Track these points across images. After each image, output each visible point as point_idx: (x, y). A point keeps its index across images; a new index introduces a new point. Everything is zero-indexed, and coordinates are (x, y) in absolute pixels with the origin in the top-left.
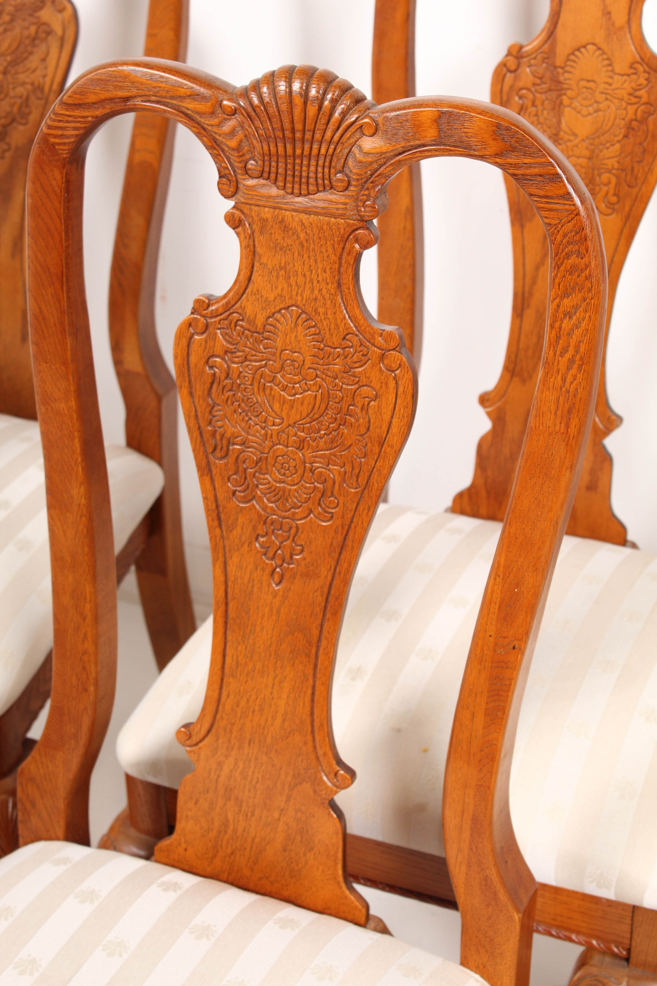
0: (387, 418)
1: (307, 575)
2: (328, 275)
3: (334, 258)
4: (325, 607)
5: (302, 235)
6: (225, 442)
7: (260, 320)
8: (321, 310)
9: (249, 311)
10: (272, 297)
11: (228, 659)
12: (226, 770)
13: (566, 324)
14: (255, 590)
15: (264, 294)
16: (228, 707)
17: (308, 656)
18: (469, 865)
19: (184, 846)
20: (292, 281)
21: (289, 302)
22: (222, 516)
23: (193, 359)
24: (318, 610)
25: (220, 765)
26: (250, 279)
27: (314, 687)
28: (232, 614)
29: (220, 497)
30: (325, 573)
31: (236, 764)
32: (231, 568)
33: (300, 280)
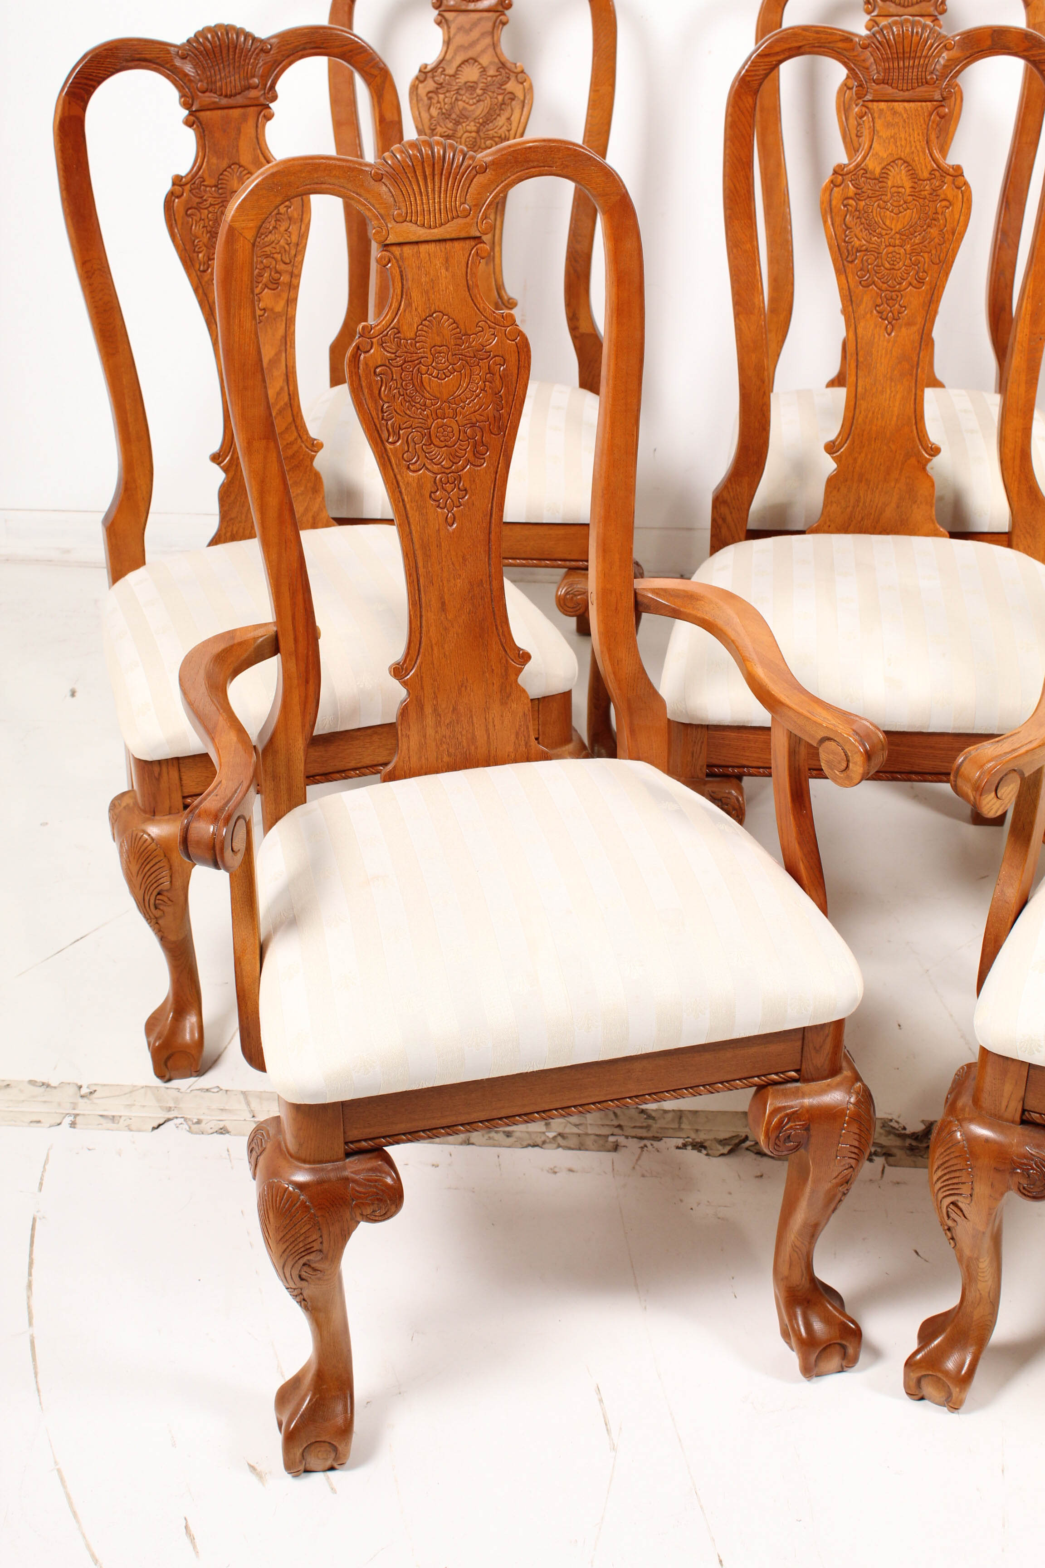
0: (957, 217)
1: (909, 324)
2: (921, 137)
3: (924, 126)
4: (921, 342)
5: (905, 116)
6: (854, 251)
7: (878, 171)
8: (916, 159)
9: (871, 167)
10: (885, 156)
11: (859, 389)
12: (859, 461)
14: (876, 340)
15: (881, 154)
16: (860, 420)
17: (911, 375)
18: (1019, 482)
19: (828, 523)
20: (898, 144)
21: (896, 157)
22: (853, 298)
23: (834, 203)
24: (917, 344)
25: (855, 460)
26: (871, 147)
27: (915, 394)
28: (861, 359)
29: (852, 286)
30: (919, 320)
31: (866, 455)
32: (860, 331)
33: (903, 143)
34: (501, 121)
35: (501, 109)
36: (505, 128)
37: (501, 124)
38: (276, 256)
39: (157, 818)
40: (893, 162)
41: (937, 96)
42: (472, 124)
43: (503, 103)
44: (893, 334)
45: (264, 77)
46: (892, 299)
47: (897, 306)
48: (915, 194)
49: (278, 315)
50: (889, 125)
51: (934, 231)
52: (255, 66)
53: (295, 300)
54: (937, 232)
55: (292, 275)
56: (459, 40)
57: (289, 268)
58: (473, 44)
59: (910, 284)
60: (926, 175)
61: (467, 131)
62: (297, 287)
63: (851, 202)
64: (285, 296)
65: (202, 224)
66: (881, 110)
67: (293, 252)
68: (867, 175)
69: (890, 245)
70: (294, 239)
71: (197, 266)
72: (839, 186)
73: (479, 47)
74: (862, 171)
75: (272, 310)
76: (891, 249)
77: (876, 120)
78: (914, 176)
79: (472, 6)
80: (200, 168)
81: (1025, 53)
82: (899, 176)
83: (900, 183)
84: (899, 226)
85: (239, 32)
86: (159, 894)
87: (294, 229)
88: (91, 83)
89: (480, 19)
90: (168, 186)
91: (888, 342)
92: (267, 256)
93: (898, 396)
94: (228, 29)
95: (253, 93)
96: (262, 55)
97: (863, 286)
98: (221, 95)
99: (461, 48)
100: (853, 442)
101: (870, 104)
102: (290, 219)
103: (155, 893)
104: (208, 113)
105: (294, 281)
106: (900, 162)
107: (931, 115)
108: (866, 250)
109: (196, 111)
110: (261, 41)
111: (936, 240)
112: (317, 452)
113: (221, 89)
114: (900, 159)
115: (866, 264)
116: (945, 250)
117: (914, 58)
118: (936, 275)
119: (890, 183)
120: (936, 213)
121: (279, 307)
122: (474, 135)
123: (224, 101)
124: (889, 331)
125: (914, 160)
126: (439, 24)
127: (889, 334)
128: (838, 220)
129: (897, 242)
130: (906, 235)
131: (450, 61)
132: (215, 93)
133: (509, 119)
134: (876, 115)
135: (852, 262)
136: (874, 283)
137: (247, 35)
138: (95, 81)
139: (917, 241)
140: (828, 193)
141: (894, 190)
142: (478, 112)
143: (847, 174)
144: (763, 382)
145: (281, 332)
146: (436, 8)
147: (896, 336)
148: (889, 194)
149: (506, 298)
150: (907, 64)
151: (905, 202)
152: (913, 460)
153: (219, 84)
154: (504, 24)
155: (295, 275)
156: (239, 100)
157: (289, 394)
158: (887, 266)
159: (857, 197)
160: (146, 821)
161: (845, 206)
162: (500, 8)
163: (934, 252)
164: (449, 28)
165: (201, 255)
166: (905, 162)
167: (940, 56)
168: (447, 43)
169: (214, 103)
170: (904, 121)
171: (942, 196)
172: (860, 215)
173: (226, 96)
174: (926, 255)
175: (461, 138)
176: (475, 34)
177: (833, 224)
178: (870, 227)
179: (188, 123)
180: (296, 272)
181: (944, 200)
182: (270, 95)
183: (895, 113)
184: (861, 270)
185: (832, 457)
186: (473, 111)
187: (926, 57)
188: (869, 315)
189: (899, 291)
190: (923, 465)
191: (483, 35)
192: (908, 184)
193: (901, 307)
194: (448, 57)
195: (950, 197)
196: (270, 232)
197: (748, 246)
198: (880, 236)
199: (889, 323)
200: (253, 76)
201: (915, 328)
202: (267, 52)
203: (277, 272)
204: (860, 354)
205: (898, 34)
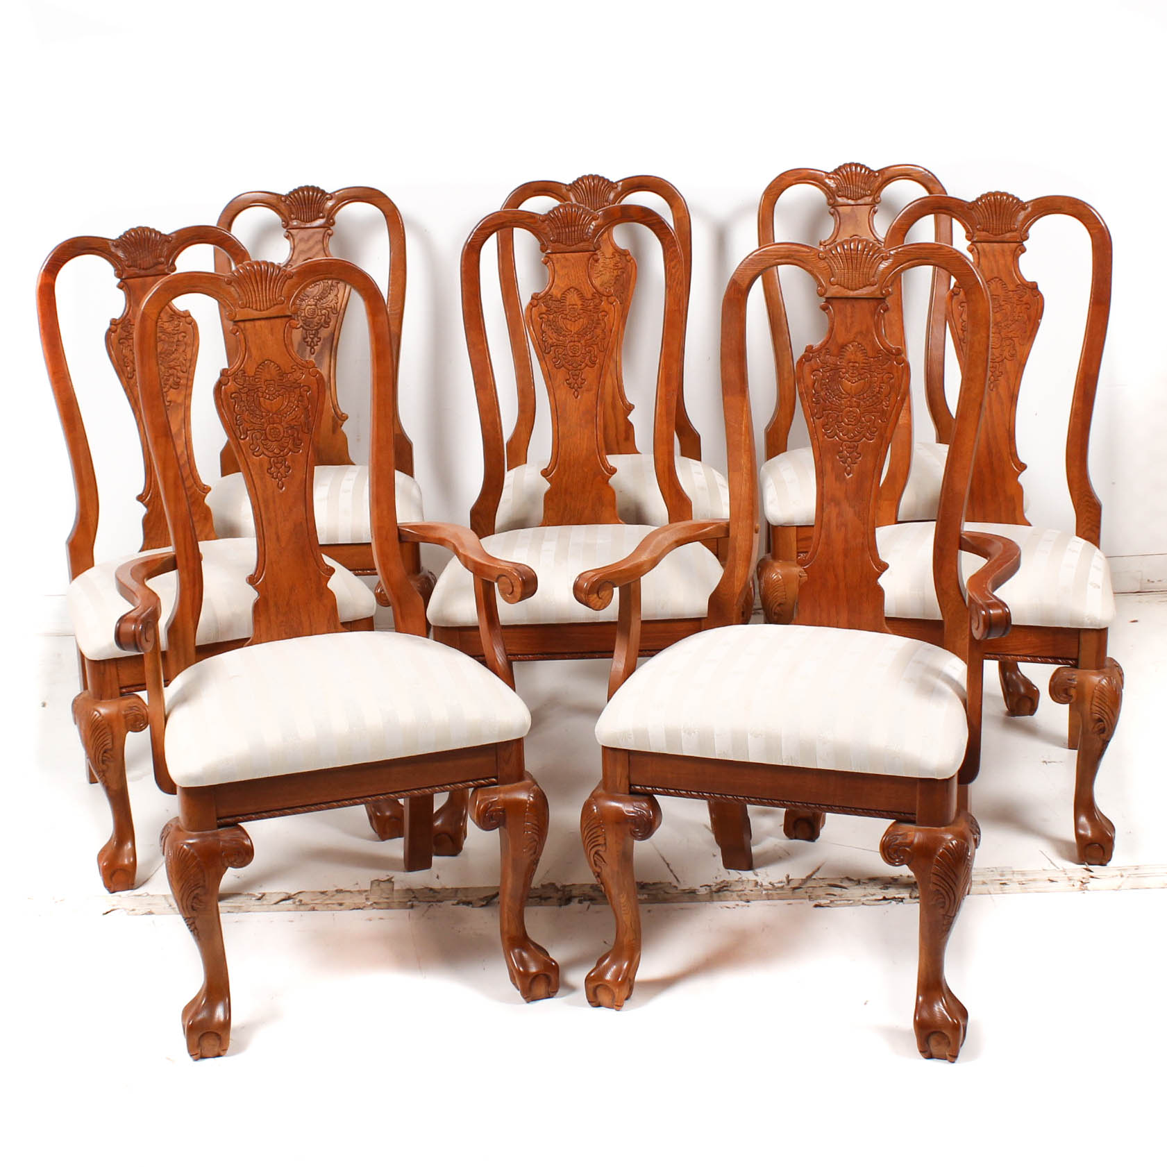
0: (612, 321)
1: (588, 390)
2: (584, 273)
5: (573, 261)
6: (549, 346)
7: (559, 296)
8: (583, 287)
9: (554, 293)
10: (563, 286)
11: (560, 433)
12: (564, 481)
13: (673, 271)
14: (568, 403)
15: (560, 285)
16: (562, 454)
18: (670, 488)
20: (570, 278)
21: (569, 287)
23: (533, 317)
24: (595, 403)
25: (562, 479)
26: (554, 281)
28: (559, 414)
29: (549, 370)
31: (568, 476)
33: (574, 278)
34: (331, 297)
35: (331, 290)
36: (334, 302)
37: (331, 299)
38: (177, 368)
39: (103, 701)
40: (569, 290)
41: (592, 249)
42: (312, 300)
43: (332, 285)
44: (579, 397)
45: (168, 257)
46: (576, 375)
47: (580, 379)
48: (585, 309)
49: (180, 405)
50: (563, 267)
51: (598, 331)
52: (161, 250)
53: (191, 395)
54: (601, 331)
55: (188, 379)
56: (301, 247)
57: (186, 375)
58: (310, 249)
59: (587, 365)
60: (590, 296)
61: (309, 305)
62: (191, 387)
63: (544, 316)
64: (183, 392)
65: (129, 348)
66: (558, 258)
67: (188, 365)
68: (554, 299)
69: (571, 341)
70: (189, 357)
71: (126, 375)
72: (535, 306)
73: (314, 251)
74: (549, 297)
75: (175, 402)
76: (572, 344)
77: (555, 265)
78: (582, 297)
79: (308, 225)
80: (127, 314)
81: (643, 220)
82: (573, 298)
83: (574, 303)
84: (576, 329)
85: (152, 231)
86: (105, 752)
87: (188, 350)
88: (58, 263)
89: (314, 233)
90: (107, 326)
91: (576, 402)
92: (171, 368)
93: (586, 436)
94: (144, 229)
95: (160, 267)
96: (166, 244)
97: (557, 368)
98: (140, 268)
99: (302, 252)
100: (559, 469)
101: (551, 256)
102: (186, 344)
103: (102, 752)
104: (132, 280)
105: (190, 383)
106: (572, 290)
107: (589, 260)
108: (557, 345)
109: (125, 279)
110: (165, 235)
111: (600, 337)
112: (207, 493)
113: (140, 265)
114: (571, 288)
115: (557, 354)
116: (606, 343)
117: (574, 226)
118: (602, 358)
119: (568, 303)
120: (599, 320)
121: (180, 399)
122: (313, 307)
123: (143, 272)
124: (576, 395)
125: (581, 288)
126: (287, 237)
127: (577, 397)
128: (537, 328)
129: (576, 339)
130: (581, 334)
131: (296, 261)
132: (136, 267)
133: (336, 296)
134: (555, 262)
135: (548, 353)
136: (563, 366)
137: (157, 233)
138: (60, 262)
139: (588, 338)
140: (529, 310)
141: (570, 307)
142: (315, 293)
143: (541, 298)
144: (497, 432)
145: (181, 415)
146: (284, 227)
147: (581, 397)
148: (568, 311)
149: (340, 413)
150: (570, 230)
151: (578, 314)
152: (599, 478)
153: (139, 262)
154: (330, 235)
155: (190, 380)
156: (152, 271)
157: (188, 456)
158: (571, 354)
159: (548, 311)
160: (96, 703)
161: (540, 319)
162: (327, 225)
163: (600, 344)
164: (294, 240)
165: (128, 368)
166: (576, 289)
167: (591, 224)
168: (293, 249)
169: (136, 273)
170: (573, 264)
171: (602, 309)
172: (551, 323)
173: (143, 269)
174: (595, 346)
175: (304, 309)
176: (311, 243)
177: (534, 330)
178: (558, 331)
179: (120, 287)
180: (190, 377)
181: (603, 311)
182: (172, 267)
183: (566, 260)
184: (555, 358)
185: (547, 479)
186: (313, 291)
187: (581, 225)
188: (562, 386)
189: (580, 370)
190: (606, 481)
191: (317, 243)
192: (579, 303)
193: (582, 379)
194: (294, 258)
195: (607, 309)
196: (173, 353)
197: (480, 347)
198: (565, 336)
199: (576, 390)
200: (160, 257)
201: (593, 392)
202: (169, 242)
203: (178, 378)
204: (559, 411)
205: (563, 212)
